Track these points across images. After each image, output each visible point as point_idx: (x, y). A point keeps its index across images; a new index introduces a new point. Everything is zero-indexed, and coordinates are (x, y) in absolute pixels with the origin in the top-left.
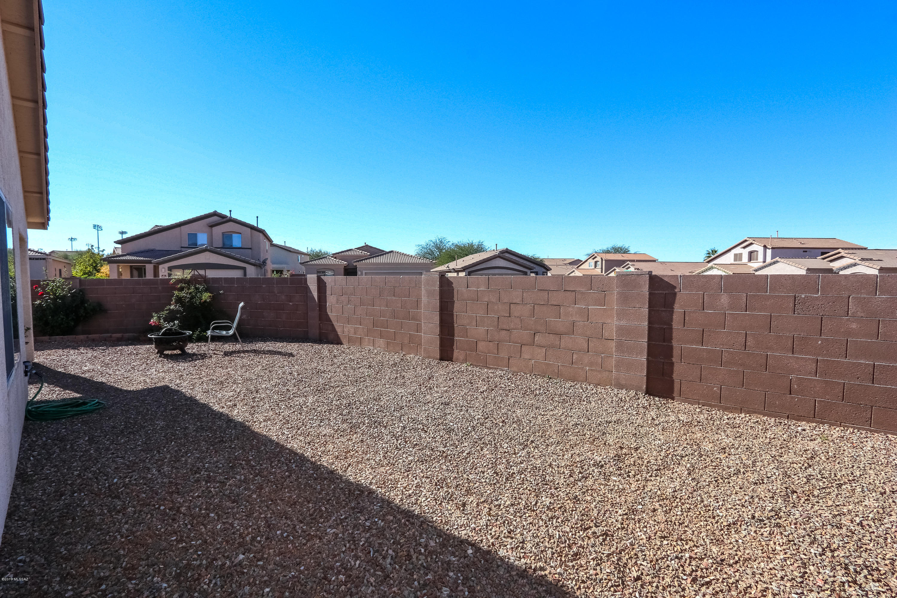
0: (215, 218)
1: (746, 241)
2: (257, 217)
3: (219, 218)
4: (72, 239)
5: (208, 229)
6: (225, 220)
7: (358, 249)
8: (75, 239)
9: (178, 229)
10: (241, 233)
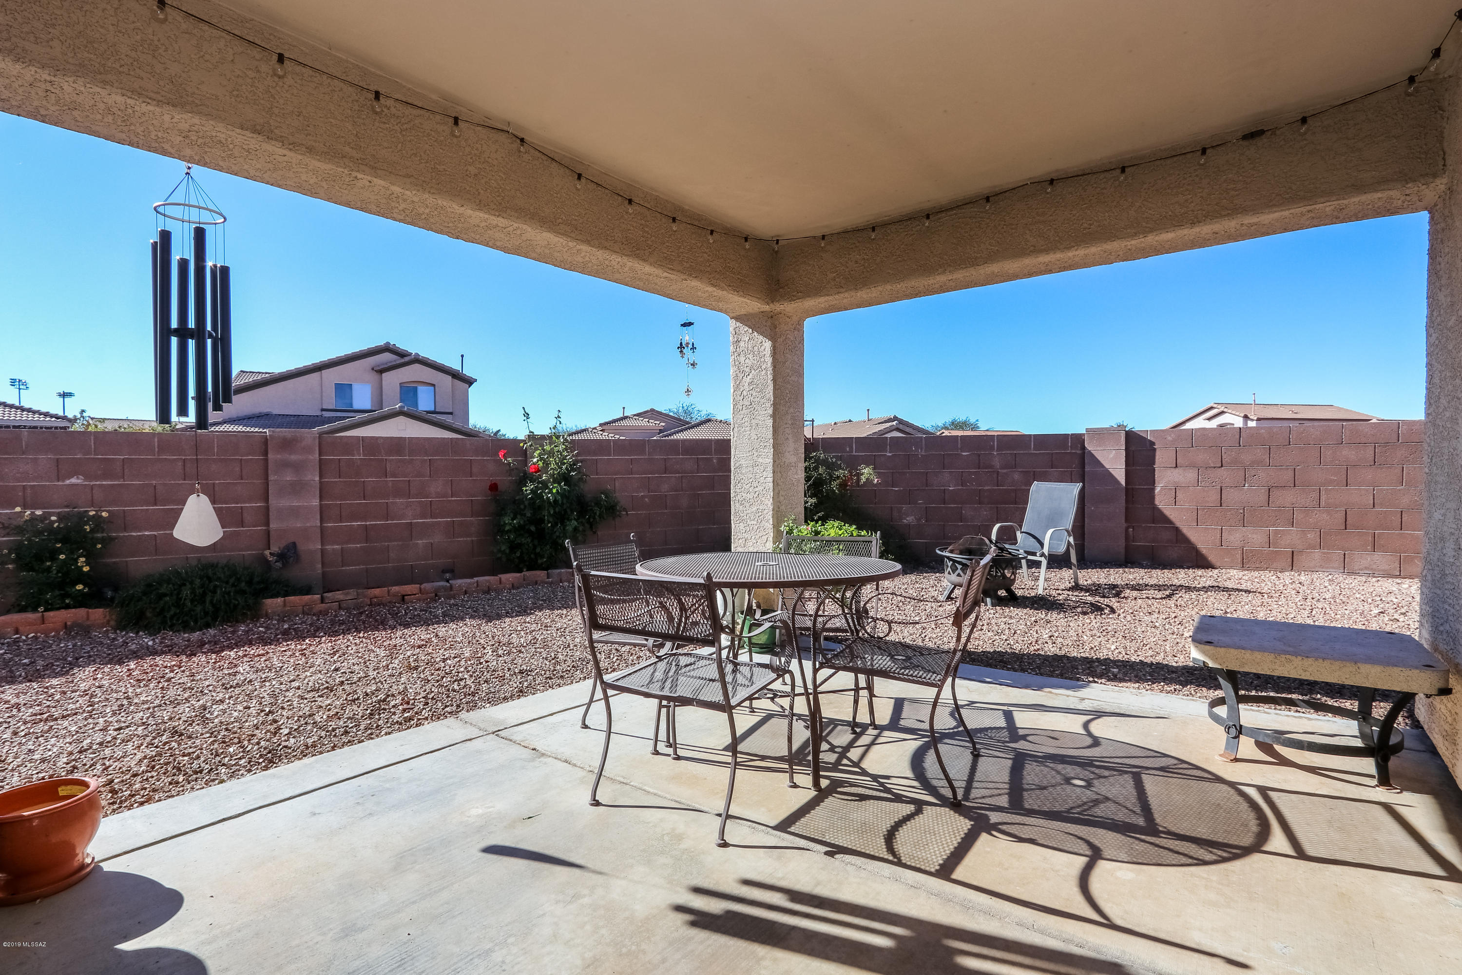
0: (387, 357)
1: (1211, 408)
2: (462, 356)
3: (394, 357)
4: (64, 395)
5: (374, 376)
6: (407, 359)
7: (638, 415)
8: (70, 395)
9: (315, 376)
10: (434, 385)
